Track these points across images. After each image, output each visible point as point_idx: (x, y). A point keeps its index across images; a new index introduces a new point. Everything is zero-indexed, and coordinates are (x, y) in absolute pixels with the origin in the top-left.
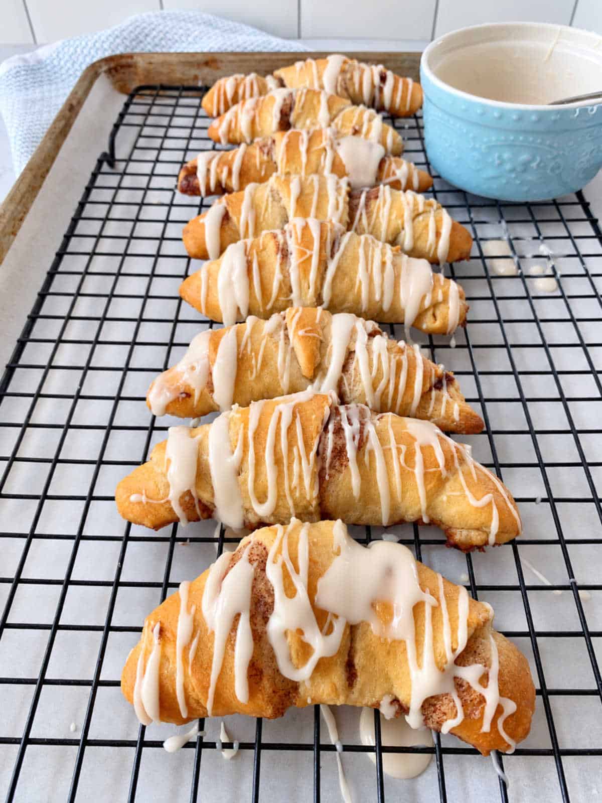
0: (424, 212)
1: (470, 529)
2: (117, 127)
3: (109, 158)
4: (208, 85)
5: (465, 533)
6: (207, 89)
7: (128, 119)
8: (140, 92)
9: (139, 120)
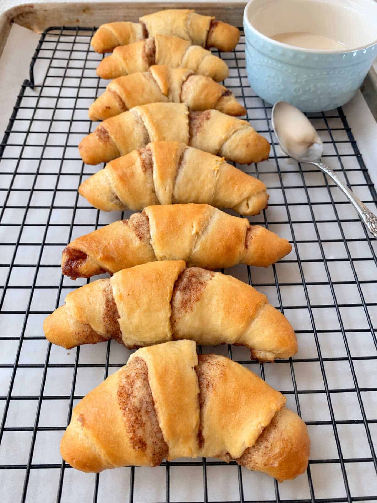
1: (266, 351)
2: (34, 59)
3: (30, 83)
4: (96, 26)
5: (262, 353)
6: (95, 29)
7: (42, 54)
8: (50, 32)
9: (49, 54)
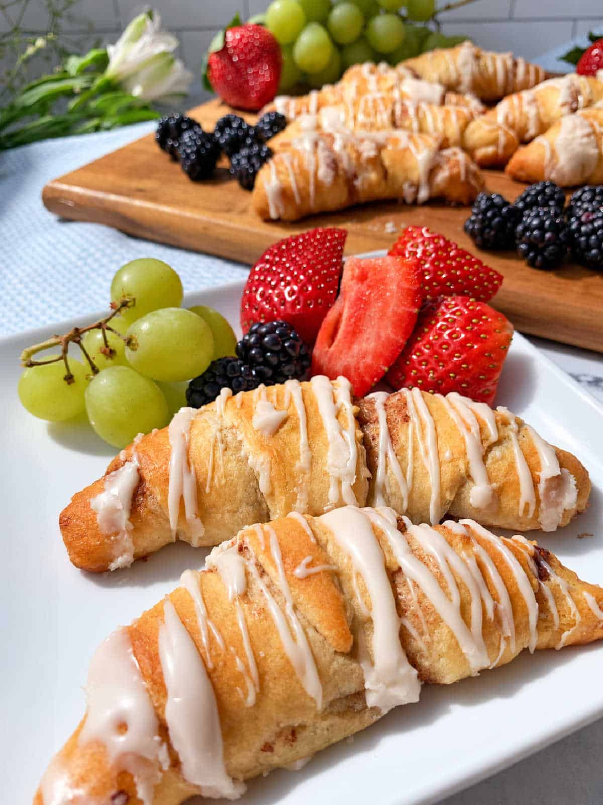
0: (499, 443)
